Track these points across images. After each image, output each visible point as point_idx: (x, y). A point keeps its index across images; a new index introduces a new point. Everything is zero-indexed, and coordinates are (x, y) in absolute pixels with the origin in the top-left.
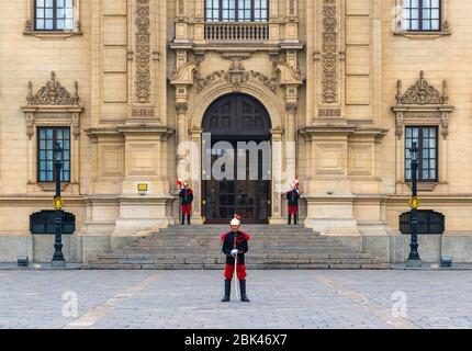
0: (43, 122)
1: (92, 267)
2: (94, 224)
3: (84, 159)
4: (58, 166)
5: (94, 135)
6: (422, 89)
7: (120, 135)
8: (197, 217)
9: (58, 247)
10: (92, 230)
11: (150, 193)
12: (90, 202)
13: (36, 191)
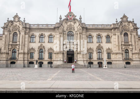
0: (49, 52)
1: (54, 68)
2: (55, 63)
3: (54, 56)
4: (51, 57)
5: (55, 53)
6: (90, 49)
7: (58, 53)
8: (66, 63)
9: (51, 66)
10: (54, 64)
11: (61, 60)
12: (54, 61)
13: (49, 60)
